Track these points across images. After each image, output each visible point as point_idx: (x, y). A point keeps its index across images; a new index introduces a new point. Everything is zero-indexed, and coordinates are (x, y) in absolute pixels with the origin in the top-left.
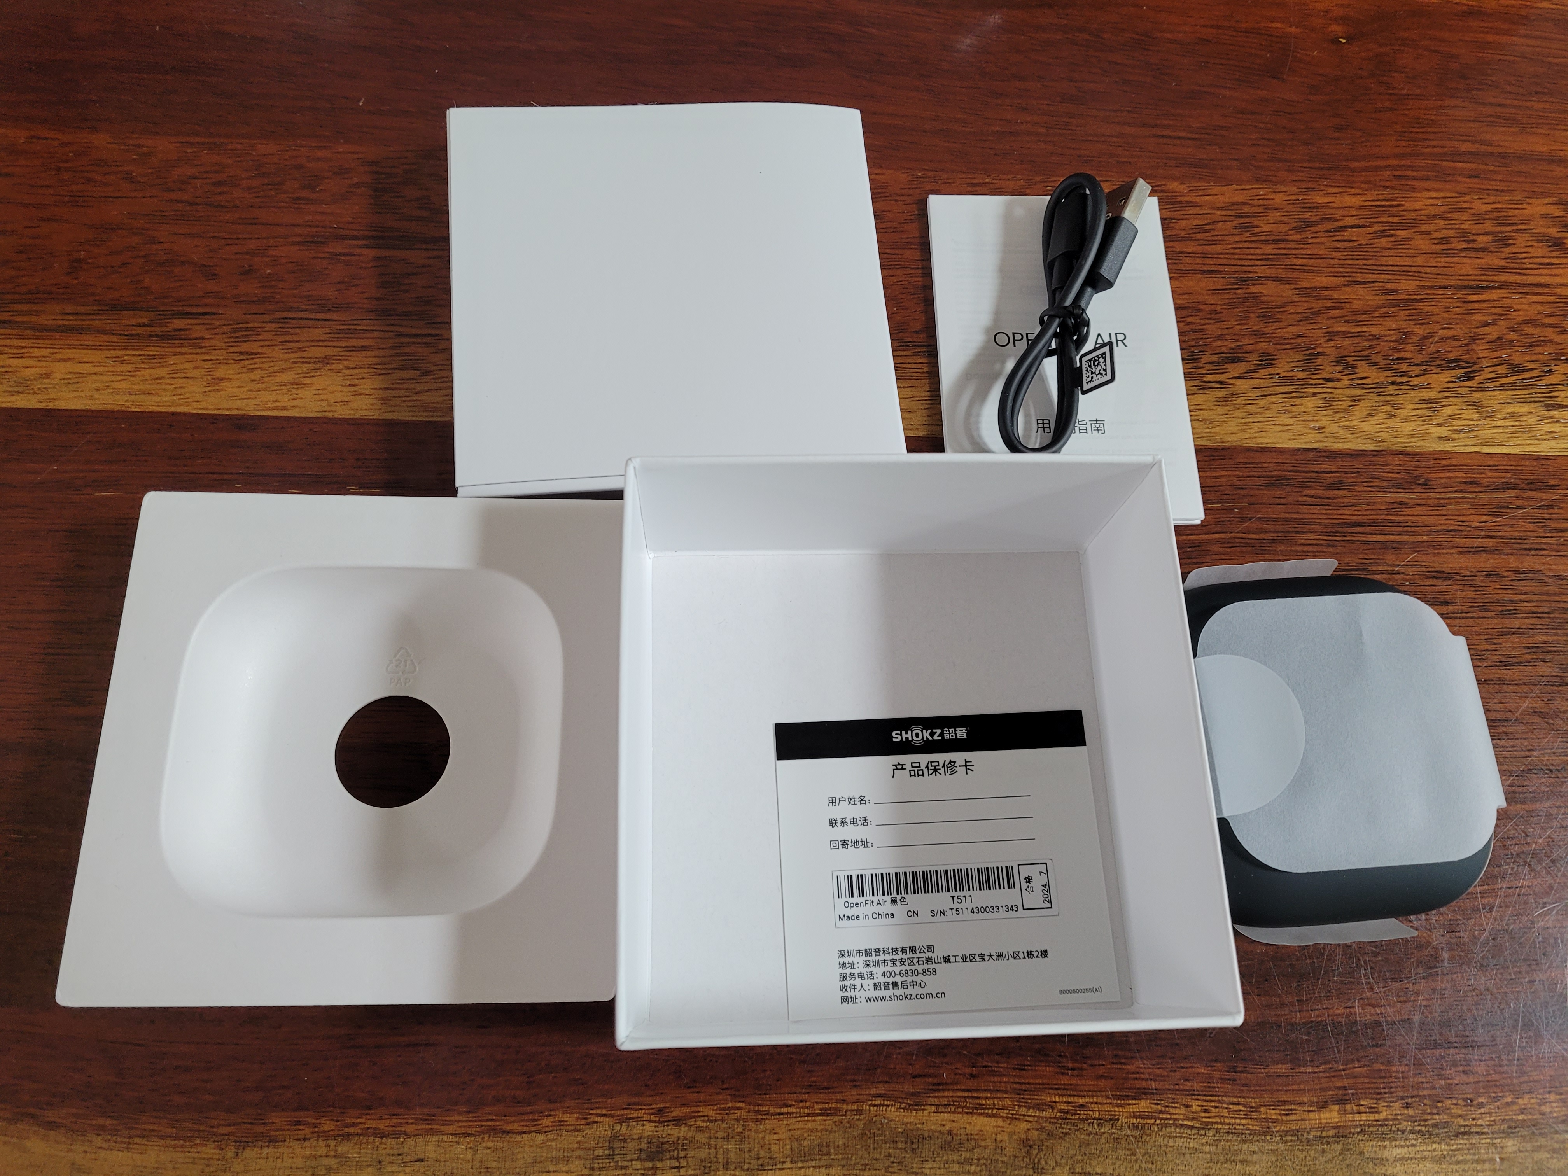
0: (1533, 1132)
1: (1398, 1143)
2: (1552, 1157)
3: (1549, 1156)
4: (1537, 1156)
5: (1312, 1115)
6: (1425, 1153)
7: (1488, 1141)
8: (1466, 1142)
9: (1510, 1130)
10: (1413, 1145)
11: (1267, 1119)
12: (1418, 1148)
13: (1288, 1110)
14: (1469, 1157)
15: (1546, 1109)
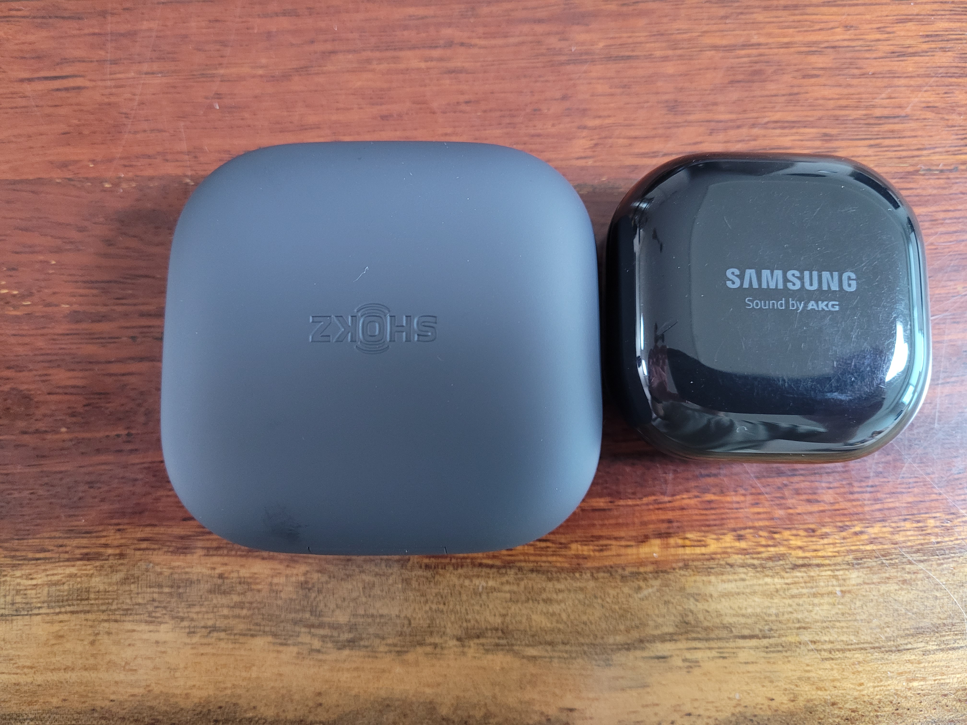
0: (883, 563)
1: (724, 577)
2: (902, 589)
3: (897, 587)
4: (883, 588)
5: (629, 551)
6: (756, 588)
7: (829, 573)
8: (804, 574)
9: (855, 562)
10: (743, 580)
11: (577, 556)
12: (747, 583)
13: (602, 546)
14: (805, 591)
15: (899, 538)
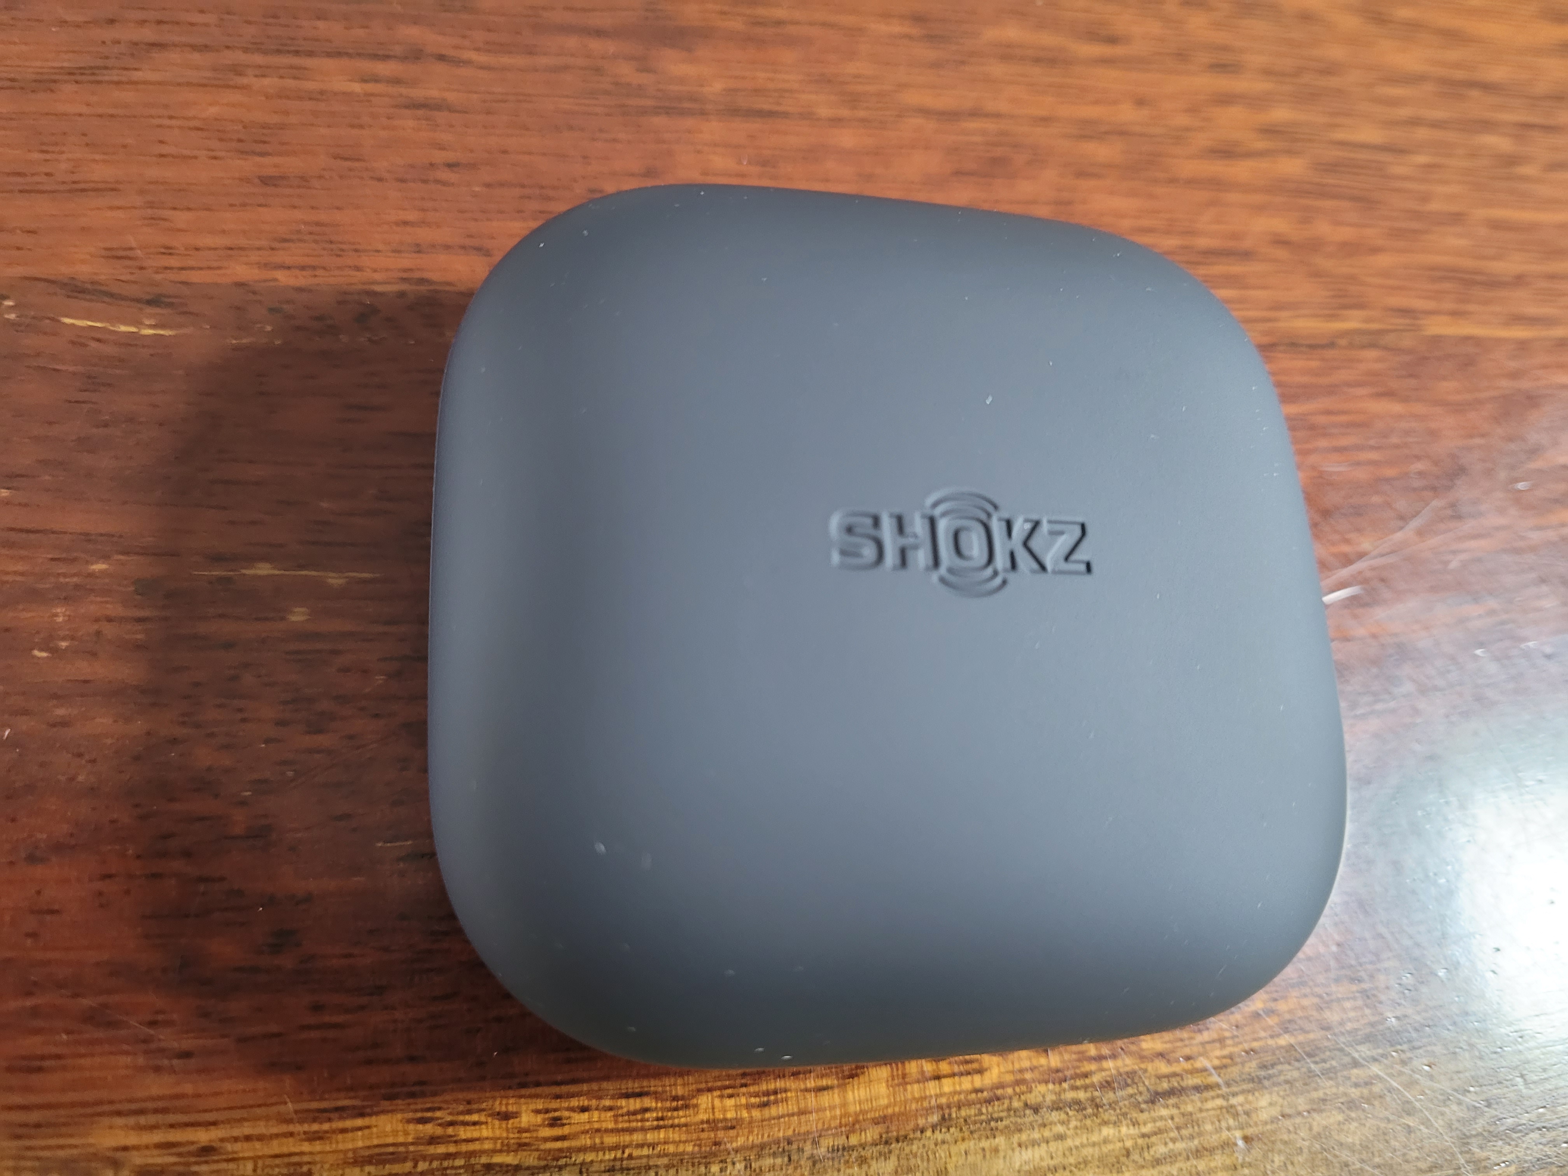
0: (1310, 1071)
1: (1024, 1137)
2: (1349, 1119)
3: (1340, 1117)
4: (1319, 1121)
6: (1088, 1152)
7: (1220, 1102)
8: (1175, 1111)
9: (1262, 1073)
10: (1060, 1137)
12: (1069, 1142)
14: (1180, 1146)
15: (1332, 1016)
